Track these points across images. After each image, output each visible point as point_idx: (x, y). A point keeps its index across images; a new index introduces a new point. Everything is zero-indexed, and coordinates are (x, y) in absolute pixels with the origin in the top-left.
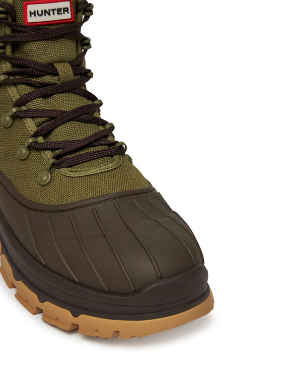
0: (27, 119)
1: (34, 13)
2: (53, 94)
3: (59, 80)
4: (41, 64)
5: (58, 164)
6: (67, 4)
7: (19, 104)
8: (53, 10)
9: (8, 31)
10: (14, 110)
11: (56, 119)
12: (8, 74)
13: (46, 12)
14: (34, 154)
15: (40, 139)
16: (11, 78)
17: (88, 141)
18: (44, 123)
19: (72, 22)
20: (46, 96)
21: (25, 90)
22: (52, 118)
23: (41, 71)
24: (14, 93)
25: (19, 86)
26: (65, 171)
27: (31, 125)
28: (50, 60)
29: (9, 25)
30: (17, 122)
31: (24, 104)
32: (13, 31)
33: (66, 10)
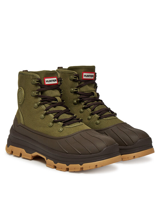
0: (50, 114)
1: (47, 81)
2: (56, 106)
3: (57, 102)
4: (51, 97)
5: (64, 125)
6: (55, 79)
7: (46, 110)
8: (52, 80)
9: (39, 87)
10: (45, 112)
11: (59, 113)
12: (41, 101)
13: (50, 81)
14: (55, 124)
15: (56, 119)
16: (42, 102)
17: (71, 118)
18: (56, 114)
19: (57, 84)
20: (55, 107)
21: (47, 105)
22: (58, 113)
23: (51, 99)
24: (43, 107)
25: (45, 105)
26: (67, 126)
27: (52, 116)
28: (54, 96)
29: (40, 85)
30: (46, 116)
31: (48, 110)
32: (41, 87)
33: (56, 80)
